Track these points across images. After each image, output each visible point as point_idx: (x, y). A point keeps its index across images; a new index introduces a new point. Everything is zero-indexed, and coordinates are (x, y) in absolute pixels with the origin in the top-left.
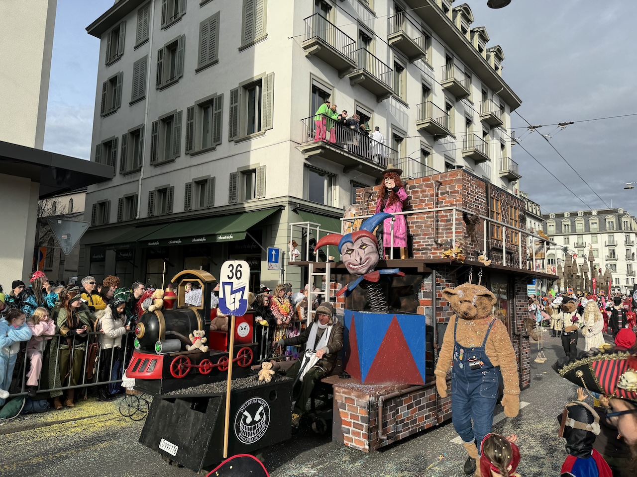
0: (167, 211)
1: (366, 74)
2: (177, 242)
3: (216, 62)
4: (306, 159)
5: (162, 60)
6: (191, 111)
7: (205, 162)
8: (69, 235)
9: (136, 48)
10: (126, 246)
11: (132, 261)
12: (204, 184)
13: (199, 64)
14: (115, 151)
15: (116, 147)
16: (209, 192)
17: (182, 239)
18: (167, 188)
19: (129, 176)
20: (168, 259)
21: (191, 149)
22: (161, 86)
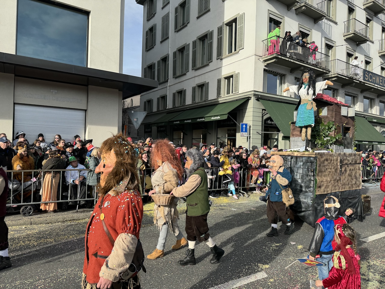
0: (182, 104)
1: (306, 5)
2: (189, 121)
3: (209, 11)
4: (265, 66)
5: (178, 14)
6: (194, 43)
7: (203, 73)
8: (137, 119)
9: (163, 8)
10: (162, 124)
11: (165, 132)
12: (203, 87)
13: (198, 13)
14: (154, 71)
15: (154, 68)
16: (205, 91)
17: (191, 119)
18: (182, 91)
19: (162, 85)
20: (184, 131)
21: (195, 66)
22: (177, 30)
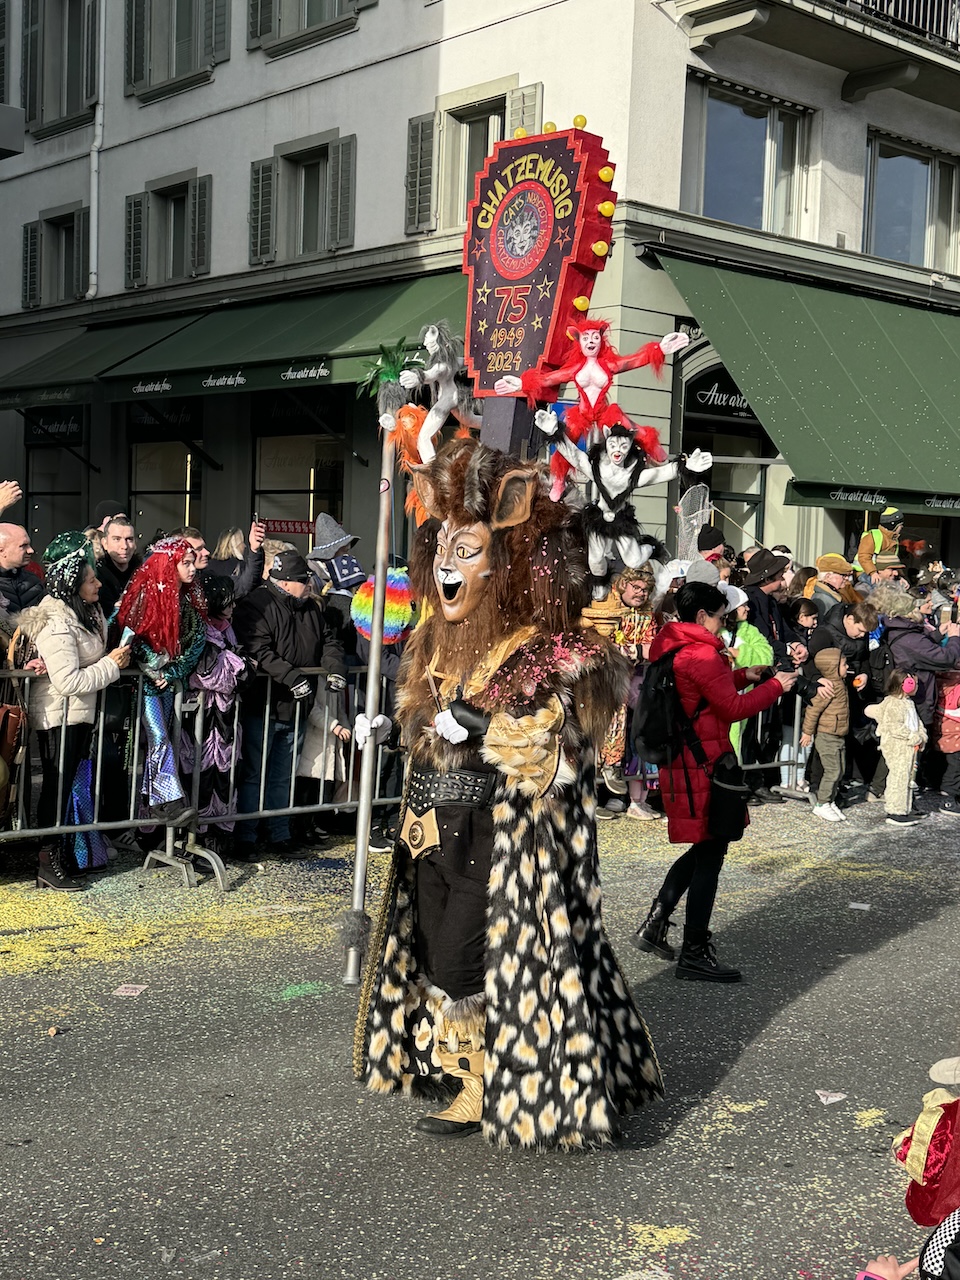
0: (188, 267)
2: (230, 381)
4: (696, 51)
7: (318, 76)
10: (57, 396)
11: (81, 450)
12: (318, 164)
16: (335, 194)
17: (246, 368)
18: (186, 183)
20: (199, 443)
21: (266, 28)
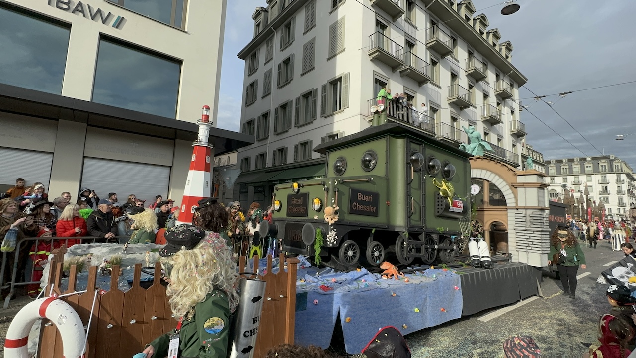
1: (411, 68)
3: (313, 68)
5: (281, 70)
6: (298, 100)
7: (306, 131)
8: (230, 177)
9: (265, 64)
11: (263, 193)
12: (306, 145)
13: (302, 70)
14: (254, 127)
15: (254, 124)
16: (308, 150)
22: (280, 86)
